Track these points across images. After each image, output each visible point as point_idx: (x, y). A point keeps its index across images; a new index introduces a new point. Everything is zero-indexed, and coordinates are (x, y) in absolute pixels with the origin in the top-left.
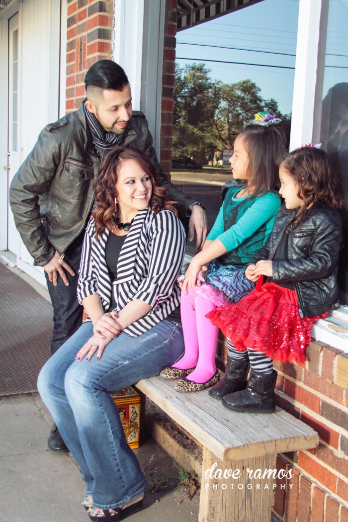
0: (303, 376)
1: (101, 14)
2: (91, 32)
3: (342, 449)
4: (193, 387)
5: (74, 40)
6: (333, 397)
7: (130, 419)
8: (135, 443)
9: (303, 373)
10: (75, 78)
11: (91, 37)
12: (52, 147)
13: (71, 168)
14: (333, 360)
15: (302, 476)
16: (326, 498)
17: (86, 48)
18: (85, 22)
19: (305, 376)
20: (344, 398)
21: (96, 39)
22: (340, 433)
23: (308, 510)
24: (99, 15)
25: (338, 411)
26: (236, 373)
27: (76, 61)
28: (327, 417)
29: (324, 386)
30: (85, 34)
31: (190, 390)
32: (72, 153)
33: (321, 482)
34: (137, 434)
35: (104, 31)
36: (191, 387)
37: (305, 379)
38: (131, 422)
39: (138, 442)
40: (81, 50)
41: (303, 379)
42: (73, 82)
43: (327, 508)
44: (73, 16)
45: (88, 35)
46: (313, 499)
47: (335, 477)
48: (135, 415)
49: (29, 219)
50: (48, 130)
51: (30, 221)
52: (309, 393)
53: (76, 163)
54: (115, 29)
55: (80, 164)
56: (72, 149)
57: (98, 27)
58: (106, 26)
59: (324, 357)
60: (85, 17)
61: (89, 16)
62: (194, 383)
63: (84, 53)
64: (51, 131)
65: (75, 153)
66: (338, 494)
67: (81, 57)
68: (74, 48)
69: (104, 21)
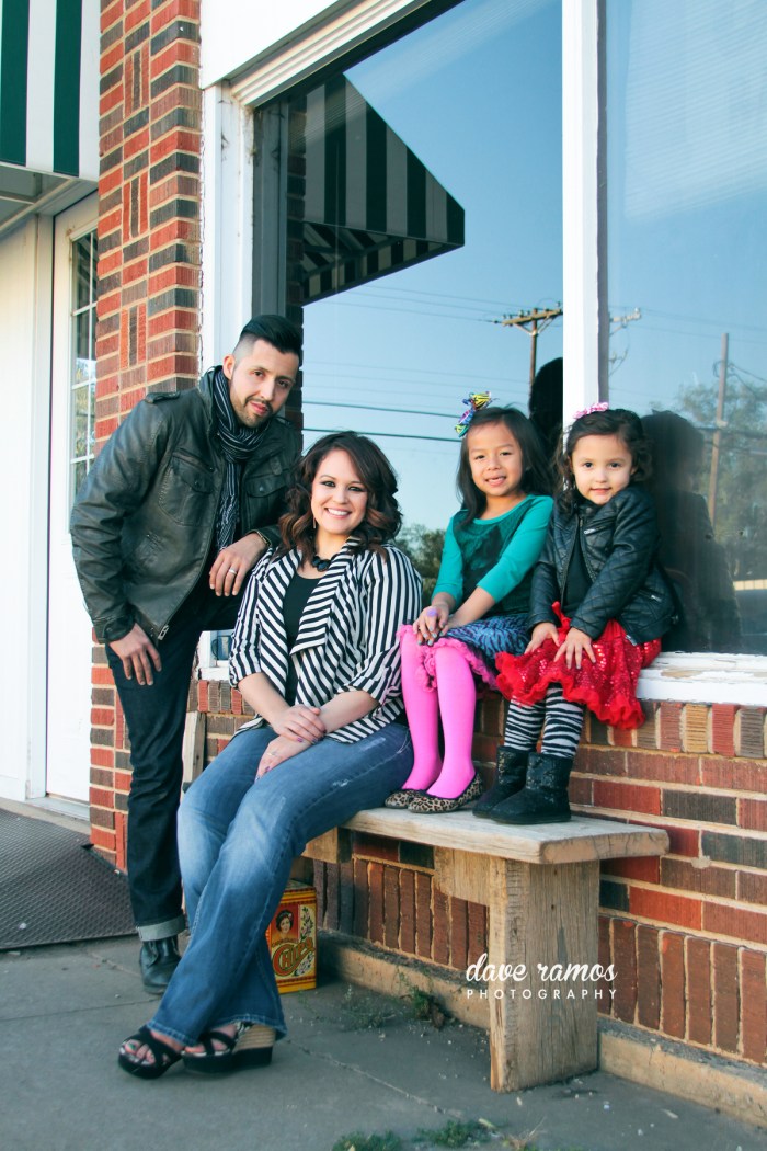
0: (626, 765)
1: (180, 265)
2: (159, 297)
3: (705, 854)
4: (439, 805)
5: (117, 315)
6: (682, 778)
7: (300, 931)
8: (310, 978)
9: (626, 759)
10: (120, 379)
11: (157, 305)
12: (156, 426)
13: (181, 466)
14: (679, 714)
15: (640, 927)
16: (686, 943)
17: (147, 325)
18: (144, 281)
19: (630, 763)
20: (701, 772)
21: (170, 306)
22: (700, 829)
23: (657, 978)
24: (177, 267)
25: (692, 797)
26: (513, 774)
27: (122, 350)
28: (675, 814)
29: (666, 765)
30: (145, 300)
31: (433, 809)
32: (185, 443)
33: (676, 923)
34: (313, 960)
35: (185, 292)
36: (434, 804)
37: (630, 768)
38: (303, 938)
39: (314, 977)
40: (133, 330)
41: (627, 770)
42: (114, 388)
43: (689, 958)
44: (113, 276)
45: (151, 301)
46: (664, 955)
47: (698, 903)
48: (309, 924)
49: (109, 555)
50: (151, 400)
51: (109, 558)
52: (639, 788)
53: (189, 459)
54: (204, 289)
55: (196, 462)
56: (186, 436)
57: (176, 286)
58: (188, 285)
59: (662, 716)
60: (143, 272)
61: (151, 271)
62: (439, 798)
63: (143, 334)
64: (156, 402)
65: (189, 442)
66: (706, 929)
67: (133, 341)
68: (117, 328)
69: (185, 276)
